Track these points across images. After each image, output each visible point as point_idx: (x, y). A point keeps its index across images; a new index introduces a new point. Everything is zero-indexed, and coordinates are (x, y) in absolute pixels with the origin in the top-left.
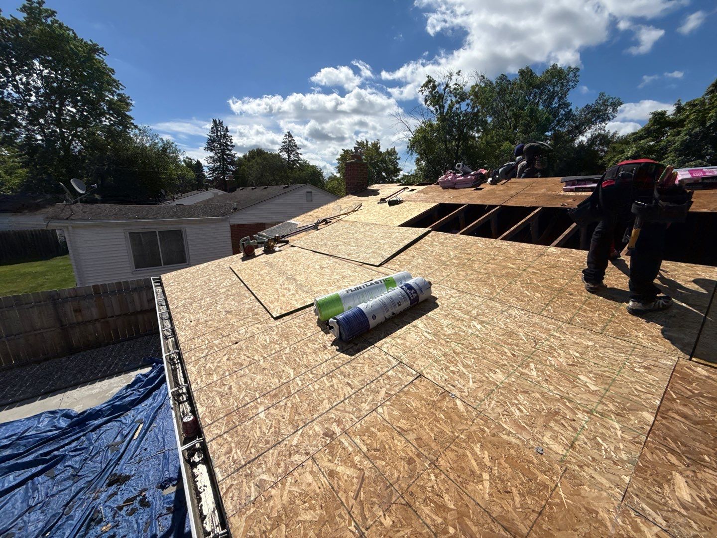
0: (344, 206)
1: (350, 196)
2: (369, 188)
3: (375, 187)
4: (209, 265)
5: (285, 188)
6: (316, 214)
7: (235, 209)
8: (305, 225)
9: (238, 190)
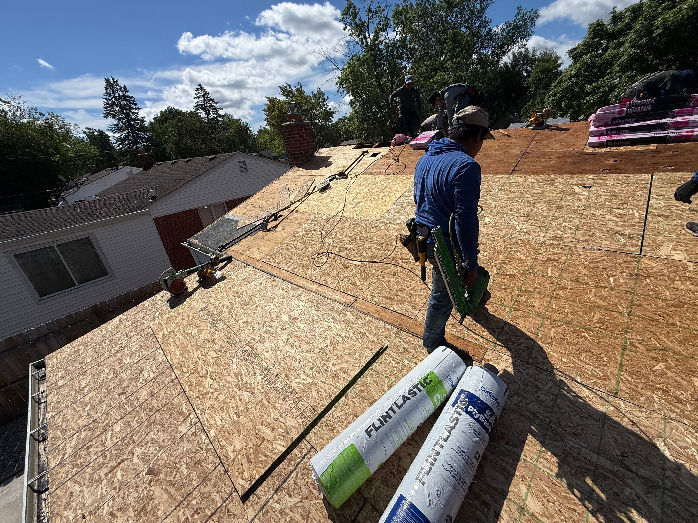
0: (293, 186)
1: (296, 168)
2: (316, 154)
3: (324, 152)
4: (121, 322)
5: (212, 159)
6: (259, 201)
7: (154, 198)
8: (248, 222)
9: (155, 165)
